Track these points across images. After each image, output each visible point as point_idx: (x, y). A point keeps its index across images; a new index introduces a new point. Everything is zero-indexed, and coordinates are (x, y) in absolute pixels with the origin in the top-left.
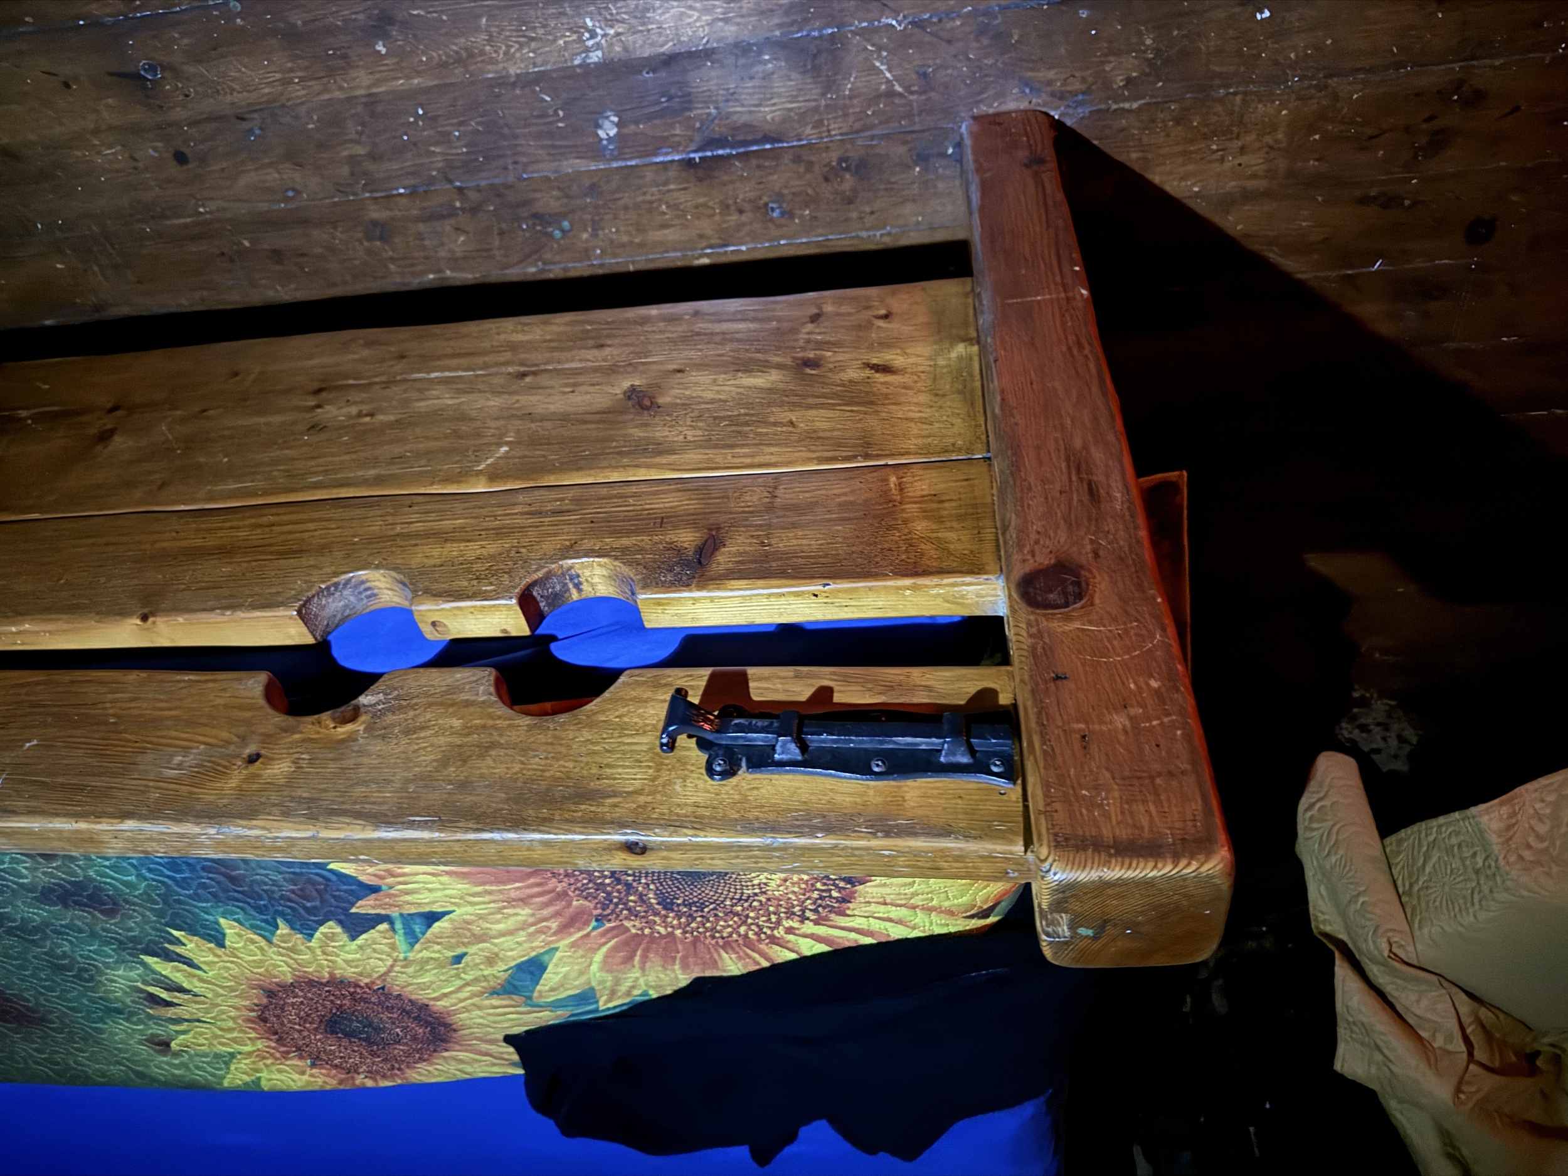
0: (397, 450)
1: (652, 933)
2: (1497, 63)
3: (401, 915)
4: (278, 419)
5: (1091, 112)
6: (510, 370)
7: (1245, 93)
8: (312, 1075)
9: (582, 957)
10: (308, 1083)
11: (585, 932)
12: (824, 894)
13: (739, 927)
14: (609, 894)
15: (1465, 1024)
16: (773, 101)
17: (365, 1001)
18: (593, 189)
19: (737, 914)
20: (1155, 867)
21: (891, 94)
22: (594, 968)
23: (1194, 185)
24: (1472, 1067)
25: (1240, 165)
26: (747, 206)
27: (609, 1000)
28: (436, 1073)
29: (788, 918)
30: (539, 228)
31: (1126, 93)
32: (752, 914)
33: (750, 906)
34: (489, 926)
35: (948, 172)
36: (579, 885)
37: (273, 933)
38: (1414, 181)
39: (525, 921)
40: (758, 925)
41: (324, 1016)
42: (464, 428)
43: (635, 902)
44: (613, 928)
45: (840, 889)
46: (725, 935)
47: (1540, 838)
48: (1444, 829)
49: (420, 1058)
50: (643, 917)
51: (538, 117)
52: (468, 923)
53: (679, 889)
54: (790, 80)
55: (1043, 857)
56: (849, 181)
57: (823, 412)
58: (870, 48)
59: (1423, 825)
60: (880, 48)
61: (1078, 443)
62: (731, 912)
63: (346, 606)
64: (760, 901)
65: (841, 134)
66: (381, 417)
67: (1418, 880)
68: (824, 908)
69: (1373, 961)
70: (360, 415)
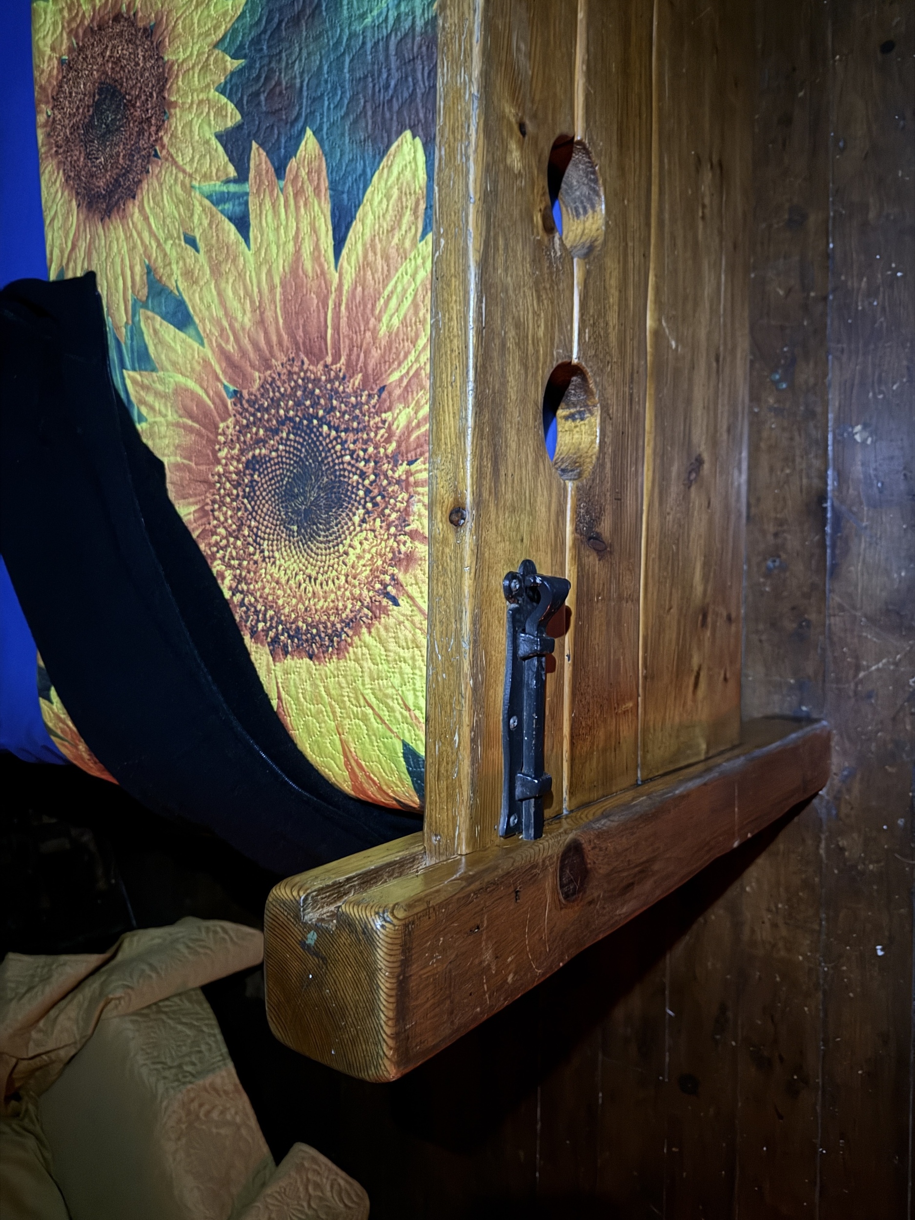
0: (680, 242)
1: (219, 443)
2: (818, 1108)
3: (247, 194)
4: (707, 126)
5: (821, 820)
6: (722, 348)
7: (819, 932)
8: (50, 58)
9: (193, 369)
10: (42, 54)
11: (221, 377)
12: (261, 616)
13: (225, 528)
14: (267, 410)
15: (50, 1054)
16: (865, 574)
17: (141, 133)
18: (811, 414)
19: (239, 529)
20: (389, 1019)
21: (858, 668)
22: (180, 378)
23: (752, 887)
24: (14, 1060)
25: (763, 923)
26: (779, 541)
27: (134, 381)
28: (53, 190)
29: (235, 576)
30: (783, 362)
31: (833, 846)
32: (239, 543)
33: (249, 544)
34: (231, 281)
35: (786, 705)
36: (279, 383)
37: (225, 51)
38: (734, 1043)
39: (236, 319)
40: (227, 546)
41: (122, 85)
42: (689, 306)
43: (257, 433)
44: (226, 406)
45: (266, 631)
46: (216, 513)
47: (208, 1113)
48: (213, 1039)
49: (69, 177)
50: (238, 439)
51: (880, 376)
52: (234, 261)
53: (270, 480)
54: (881, 590)
55: (395, 912)
56: (790, 626)
57: (674, 636)
58: (898, 657)
59: (214, 1022)
60: (896, 664)
61: (656, 867)
62: (242, 524)
63: (571, 186)
64: (254, 554)
65: (830, 625)
66: (701, 225)
67: (170, 1018)
68: (246, 612)
69: (103, 985)
70: (704, 206)
